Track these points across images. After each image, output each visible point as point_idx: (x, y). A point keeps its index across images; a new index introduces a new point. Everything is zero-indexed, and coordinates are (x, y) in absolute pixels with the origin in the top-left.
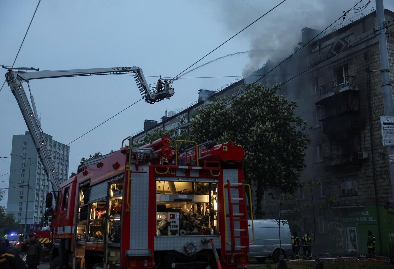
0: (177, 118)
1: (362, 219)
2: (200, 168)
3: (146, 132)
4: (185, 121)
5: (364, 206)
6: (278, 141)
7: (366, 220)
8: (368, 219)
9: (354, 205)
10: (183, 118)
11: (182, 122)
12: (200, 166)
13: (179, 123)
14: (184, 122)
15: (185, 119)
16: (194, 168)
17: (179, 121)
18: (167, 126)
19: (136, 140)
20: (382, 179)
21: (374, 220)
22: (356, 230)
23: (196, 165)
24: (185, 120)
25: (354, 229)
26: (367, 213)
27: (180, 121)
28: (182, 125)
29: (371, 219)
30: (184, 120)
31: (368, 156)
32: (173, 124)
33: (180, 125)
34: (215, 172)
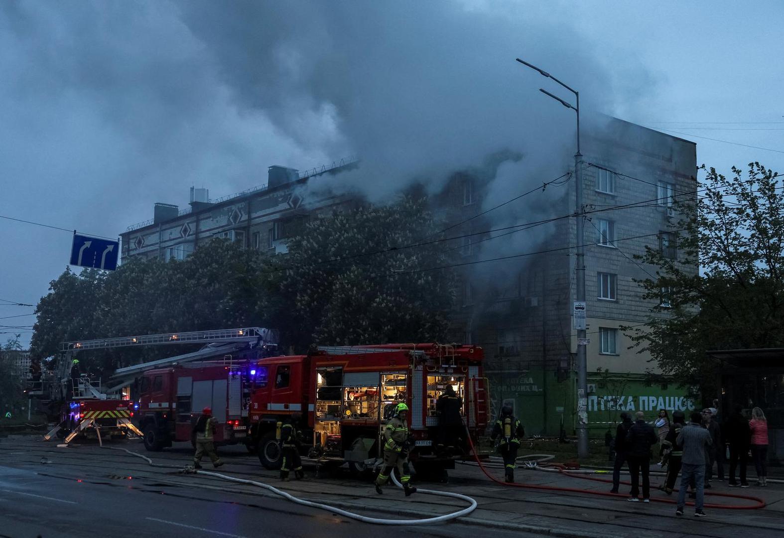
0: (226, 209)
1: (523, 388)
2: (455, 366)
3: (160, 225)
4: (241, 217)
5: (527, 371)
6: (427, 282)
7: (529, 390)
8: (531, 388)
9: (515, 369)
10: (237, 210)
11: (235, 217)
12: (455, 365)
13: (229, 219)
14: (240, 219)
15: (243, 213)
16: (452, 366)
17: (228, 215)
18: (205, 221)
19: (137, 238)
20: (554, 335)
21: (540, 390)
22: (514, 402)
23: (452, 365)
24: (242, 215)
25: (513, 401)
26: (531, 381)
27: (231, 215)
28: (235, 223)
29: (535, 388)
30: (240, 215)
31: (538, 304)
32: (217, 218)
33: (232, 224)
34: (465, 369)
